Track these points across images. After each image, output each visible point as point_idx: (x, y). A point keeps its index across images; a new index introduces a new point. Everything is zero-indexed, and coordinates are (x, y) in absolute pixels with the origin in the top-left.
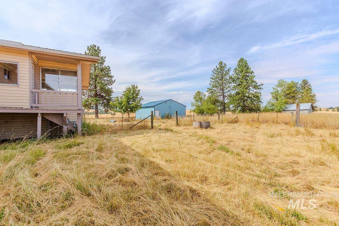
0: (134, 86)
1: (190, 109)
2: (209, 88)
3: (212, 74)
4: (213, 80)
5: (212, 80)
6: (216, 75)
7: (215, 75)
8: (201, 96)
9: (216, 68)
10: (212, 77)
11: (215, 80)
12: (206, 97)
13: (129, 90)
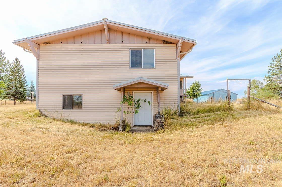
0: (197, 82)
1: (243, 96)
2: (267, 76)
3: (272, 62)
4: (272, 68)
5: (270, 68)
6: (277, 63)
7: (275, 63)
8: (257, 85)
9: (276, 56)
10: (271, 65)
11: (276, 68)
12: (264, 86)
13: (194, 85)
